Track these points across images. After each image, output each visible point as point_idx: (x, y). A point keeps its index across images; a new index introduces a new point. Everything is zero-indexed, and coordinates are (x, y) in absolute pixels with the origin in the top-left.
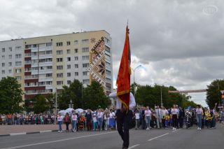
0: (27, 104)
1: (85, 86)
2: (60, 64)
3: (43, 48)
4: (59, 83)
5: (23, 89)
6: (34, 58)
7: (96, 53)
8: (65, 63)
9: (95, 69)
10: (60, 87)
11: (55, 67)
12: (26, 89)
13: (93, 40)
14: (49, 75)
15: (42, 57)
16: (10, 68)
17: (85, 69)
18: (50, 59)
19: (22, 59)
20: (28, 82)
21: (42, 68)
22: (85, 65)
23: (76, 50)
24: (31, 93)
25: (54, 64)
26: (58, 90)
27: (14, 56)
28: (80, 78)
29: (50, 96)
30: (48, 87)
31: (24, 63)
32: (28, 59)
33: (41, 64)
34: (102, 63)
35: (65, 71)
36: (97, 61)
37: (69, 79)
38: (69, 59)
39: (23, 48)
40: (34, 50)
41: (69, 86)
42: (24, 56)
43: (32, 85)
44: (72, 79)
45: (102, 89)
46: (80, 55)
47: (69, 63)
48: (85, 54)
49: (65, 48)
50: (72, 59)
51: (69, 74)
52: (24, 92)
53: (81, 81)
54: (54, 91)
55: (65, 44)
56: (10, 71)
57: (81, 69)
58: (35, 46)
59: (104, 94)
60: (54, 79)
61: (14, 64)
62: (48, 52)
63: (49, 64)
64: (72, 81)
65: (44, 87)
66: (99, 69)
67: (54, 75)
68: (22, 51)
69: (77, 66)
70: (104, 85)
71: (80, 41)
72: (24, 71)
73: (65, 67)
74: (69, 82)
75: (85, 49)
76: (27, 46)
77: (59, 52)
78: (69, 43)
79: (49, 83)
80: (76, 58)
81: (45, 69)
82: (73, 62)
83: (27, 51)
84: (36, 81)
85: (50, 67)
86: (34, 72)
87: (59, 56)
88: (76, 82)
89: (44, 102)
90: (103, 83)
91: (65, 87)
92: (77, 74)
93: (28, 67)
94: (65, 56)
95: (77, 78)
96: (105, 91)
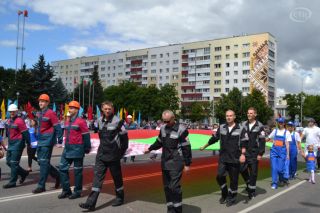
0: (183, 111)
1: (245, 94)
2: (218, 70)
3: (201, 54)
4: (216, 90)
5: (180, 96)
6: (191, 64)
7: (258, 57)
8: (223, 70)
9: (256, 76)
10: (218, 95)
11: (212, 74)
12: (183, 96)
13: (255, 44)
14: (206, 82)
15: (199, 63)
16: (167, 74)
17: (245, 76)
18: (208, 66)
19: (179, 65)
20: (184, 89)
21: (199, 74)
22: (245, 72)
23: (236, 55)
24: (187, 100)
25: (212, 70)
26: (215, 98)
27: (171, 63)
28: (240, 86)
29: (206, 104)
30: (205, 95)
31: (181, 69)
32: (185, 65)
33: (199, 71)
34: (265, 70)
35: (223, 78)
36: (260, 67)
37: (227, 86)
38: (228, 65)
39: (181, 54)
40: (191, 55)
41: (227, 94)
42: (181, 61)
43: (189, 92)
44: (231, 86)
45: (263, 98)
46: (240, 60)
47: (228, 69)
48: (246, 59)
49: (223, 53)
50: (232, 65)
51: (228, 81)
52: (181, 99)
53: (240, 89)
54: (211, 99)
55: (224, 48)
56: (167, 77)
57: (241, 76)
58: (192, 51)
59: (265, 104)
60: (212, 86)
61: (171, 70)
62: (206, 58)
63: (206, 70)
64: (231, 89)
65: (201, 95)
66: (261, 76)
67: (212, 82)
68: (179, 57)
69: (236, 72)
70: (266, 94)
71: (240, 45)
72: (181, 77)
73: (224, 74)
74: (227, 89)
75: (246, 54)
76: (184, 52)
77: (218, 57)
78: (228, 47)
79: (206, 90)
80: (236, 64)
81: (203, 76)
82: (232, 69)
83: (185, 57)
84: (193, 88)
85: (208, 74)
86: (191, 79)
87: (217, 62)
88: (236, 90)
89: (200, 110)
90: (265, 92)
91: (223, 95)
92: (236, 81)
93: (185, 73)
94: (223, 62)
95: (236, 85)
96: (267, 101)
